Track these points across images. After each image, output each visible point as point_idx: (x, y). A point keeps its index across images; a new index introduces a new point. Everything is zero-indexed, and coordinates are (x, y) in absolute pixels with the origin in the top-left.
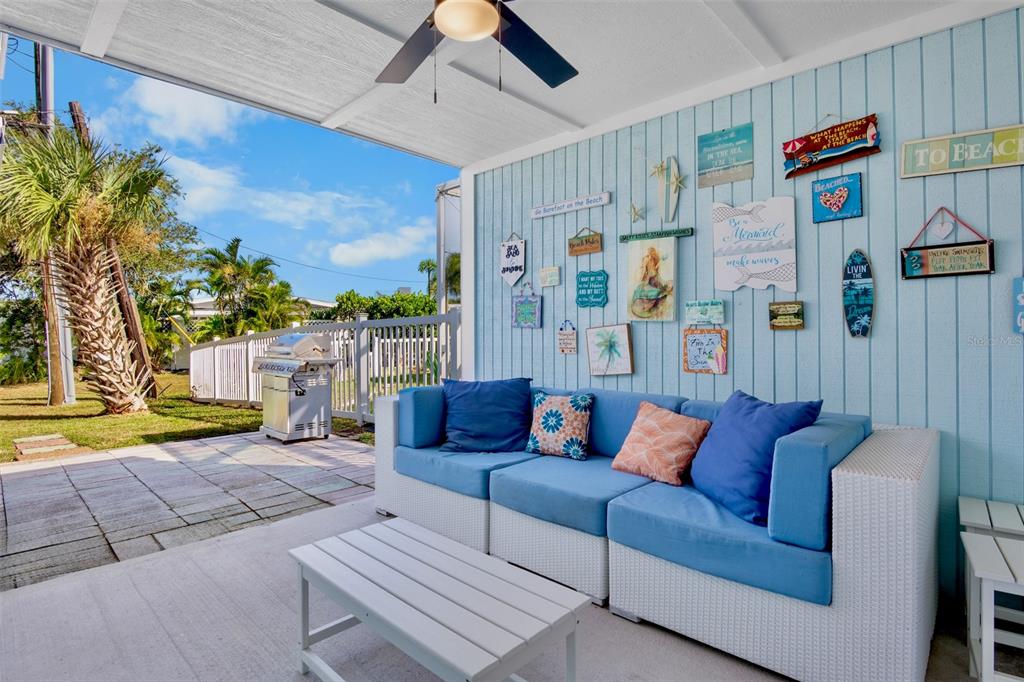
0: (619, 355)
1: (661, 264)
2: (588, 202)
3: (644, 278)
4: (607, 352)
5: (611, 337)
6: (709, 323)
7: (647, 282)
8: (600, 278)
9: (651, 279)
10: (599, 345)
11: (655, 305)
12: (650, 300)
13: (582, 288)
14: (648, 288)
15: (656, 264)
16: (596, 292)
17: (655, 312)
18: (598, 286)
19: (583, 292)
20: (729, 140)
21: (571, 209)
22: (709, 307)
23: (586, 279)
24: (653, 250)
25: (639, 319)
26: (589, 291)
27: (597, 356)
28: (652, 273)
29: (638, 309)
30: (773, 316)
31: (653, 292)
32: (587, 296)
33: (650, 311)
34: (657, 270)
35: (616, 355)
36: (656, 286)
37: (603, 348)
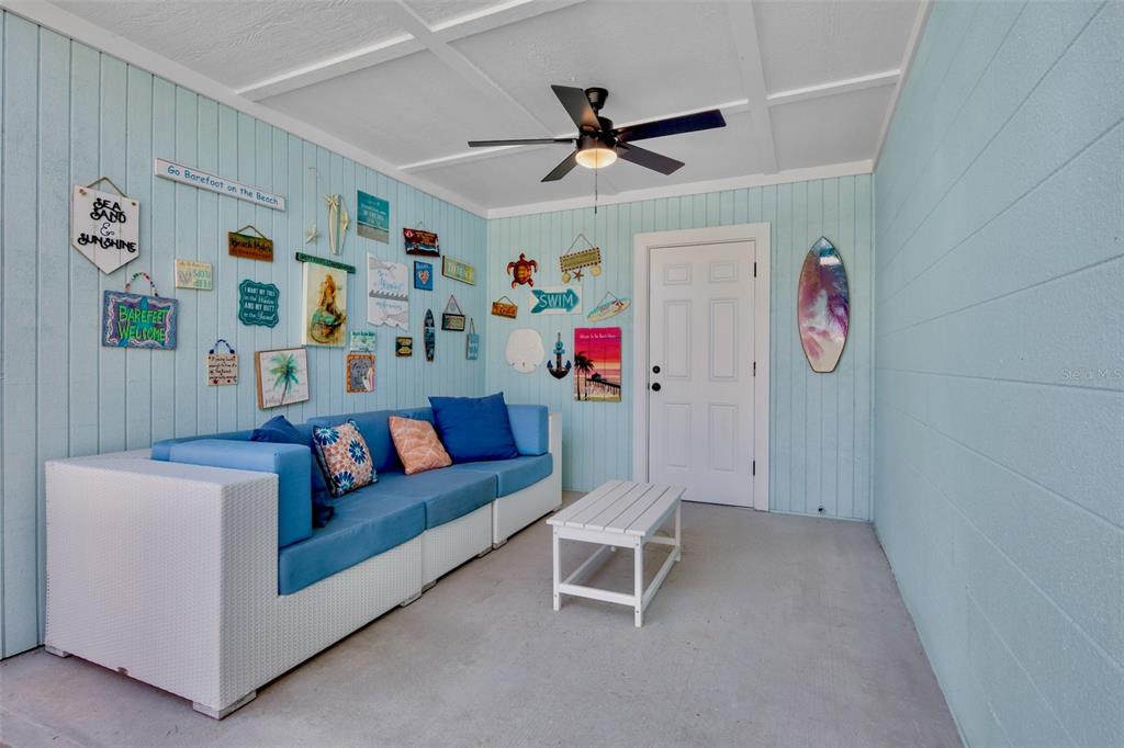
0: (297, 381)
1: (336, 292)
2: (259, 196)
3: (323, 303)
4: (283, 378)
5: (289, 363)
6: (367, 350)
7: (325, 307)
8: (270, 293)
9: (329, 306)
10: (274, 371)
11: (332, 332)
12: (327, 326)
13: (249, 301)
14: (325, 314)
15: (333, 292)
16: (266, 308)
17: (331, 338)
18: (268, 302)
19: (250, 306)
20: (376, 207)
21: (231, 193)
22: (367, 337)
23: (254, 291)
24: (330, 278)
25: (318, 344)
26: (257, 306)
27: (272, 384)
28: (329, 300)
29: (317, 333)
30: (399, 346)
31: (330, 319)
32: (255, 311)
33: (327, 336)
34: (333, 298)
35: (293, 382)
36: (332, 313)
37: (279, 374)
